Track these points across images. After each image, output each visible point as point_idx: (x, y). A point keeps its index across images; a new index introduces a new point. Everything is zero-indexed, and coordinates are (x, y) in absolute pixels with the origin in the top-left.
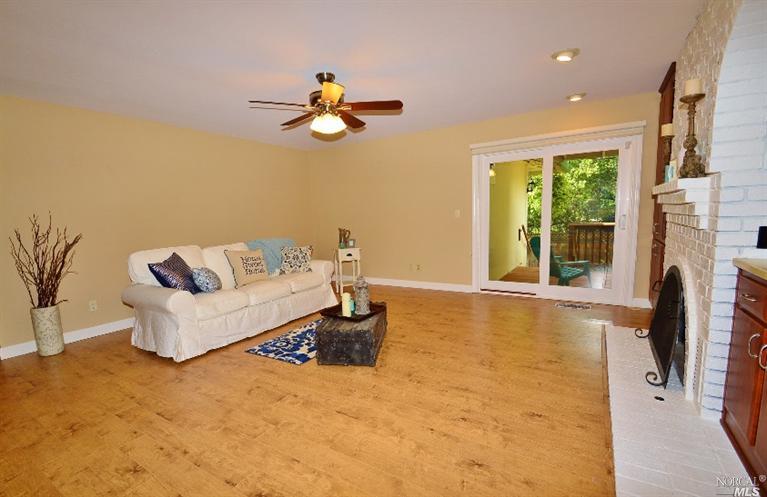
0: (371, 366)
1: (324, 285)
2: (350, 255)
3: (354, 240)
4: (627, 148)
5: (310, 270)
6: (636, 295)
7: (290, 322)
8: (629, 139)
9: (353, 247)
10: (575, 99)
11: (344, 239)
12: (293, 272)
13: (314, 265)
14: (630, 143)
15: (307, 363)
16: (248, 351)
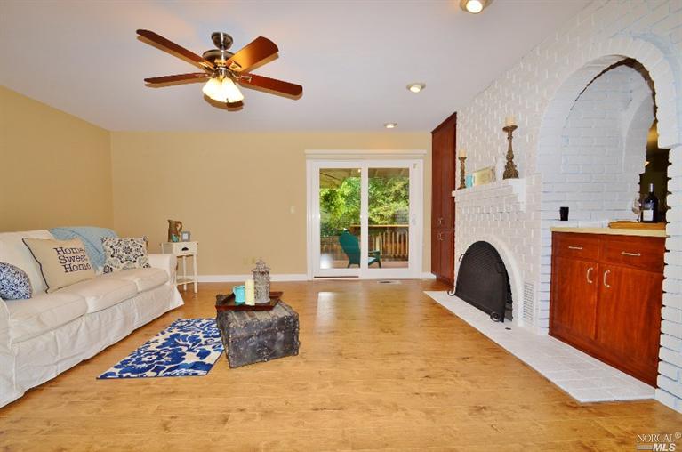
0: (294, 355)
1: (168, 284)
2: (185, 249)
3: (189, 234)
4: (414, 167)
5: (148, 266)
6: (423, 271)
7: (135, 331)
8: (416, 161)
9: (188, 240)
10: (390, 126)
11: (174, 231)
12: (124, 269)
13: (153, 259)
14: (415, 165)
15: (211, 371)
16: (104, 377)
